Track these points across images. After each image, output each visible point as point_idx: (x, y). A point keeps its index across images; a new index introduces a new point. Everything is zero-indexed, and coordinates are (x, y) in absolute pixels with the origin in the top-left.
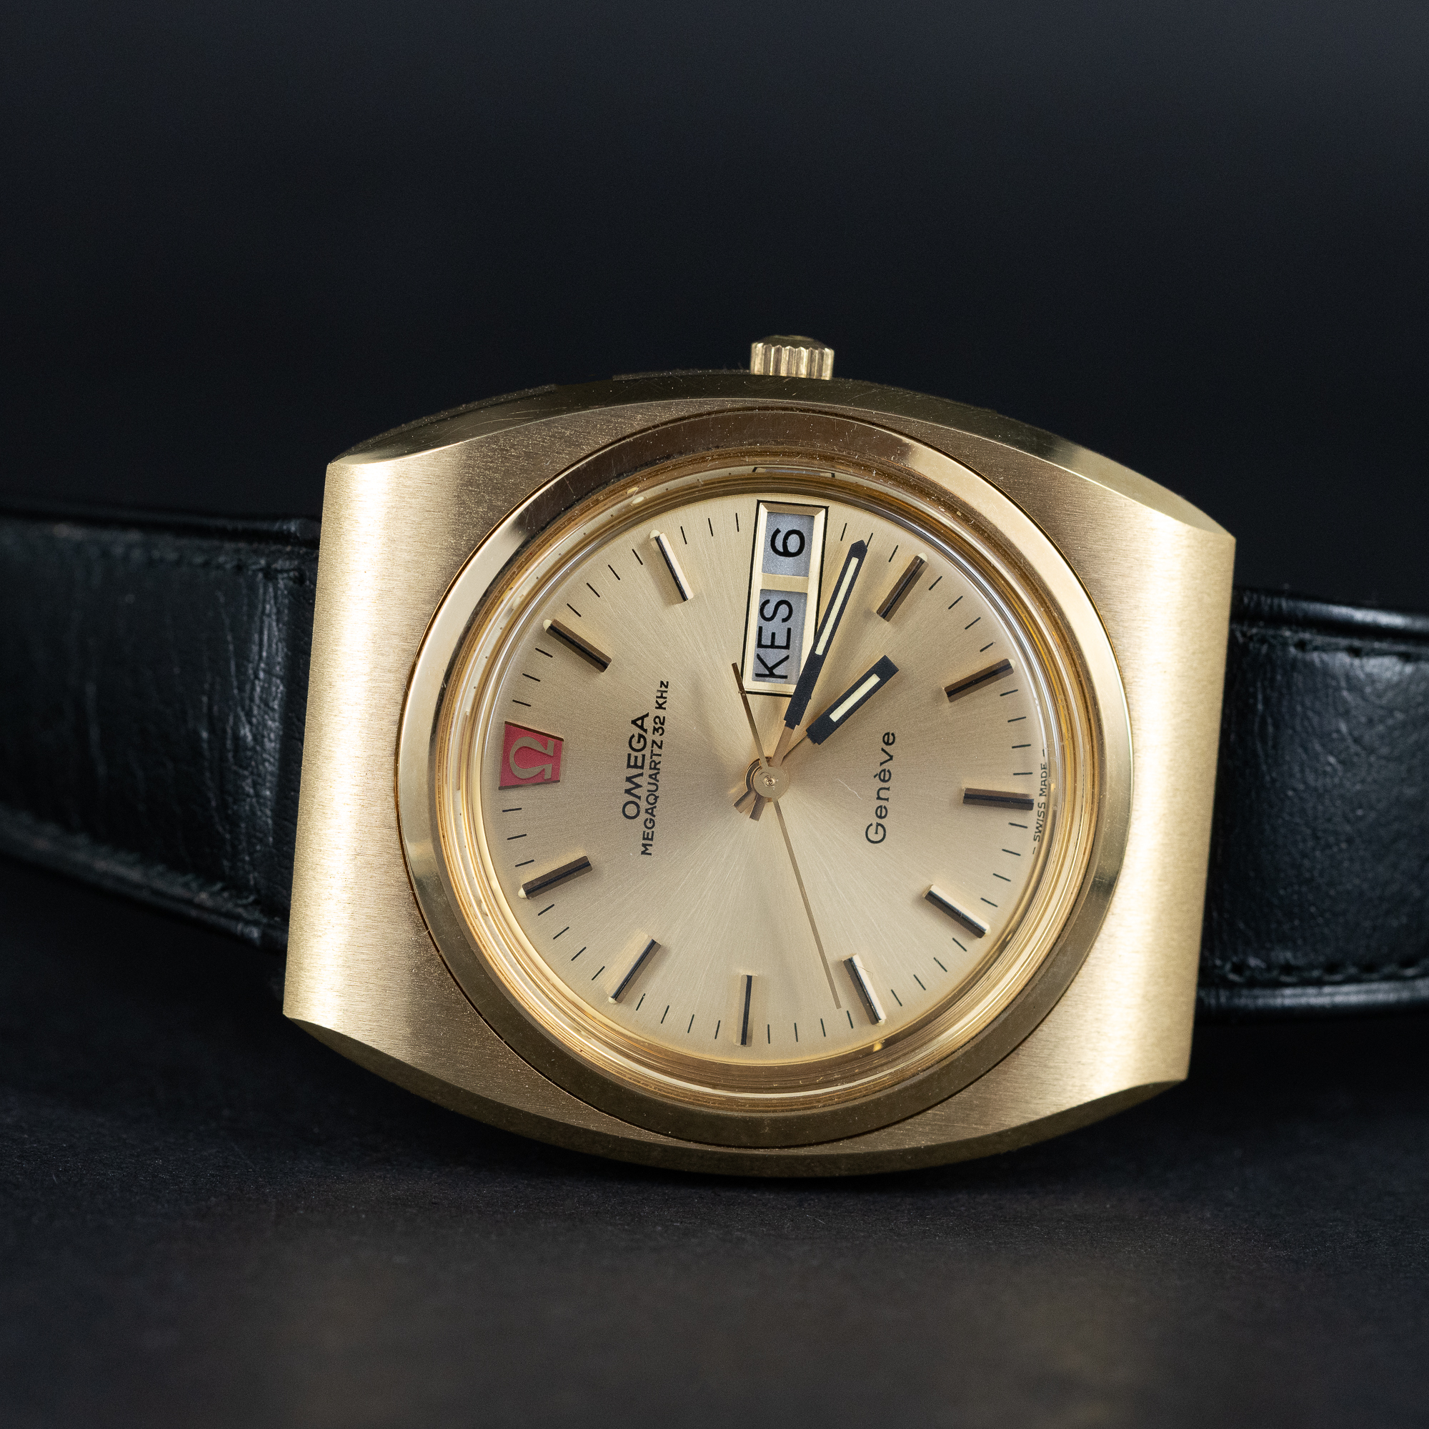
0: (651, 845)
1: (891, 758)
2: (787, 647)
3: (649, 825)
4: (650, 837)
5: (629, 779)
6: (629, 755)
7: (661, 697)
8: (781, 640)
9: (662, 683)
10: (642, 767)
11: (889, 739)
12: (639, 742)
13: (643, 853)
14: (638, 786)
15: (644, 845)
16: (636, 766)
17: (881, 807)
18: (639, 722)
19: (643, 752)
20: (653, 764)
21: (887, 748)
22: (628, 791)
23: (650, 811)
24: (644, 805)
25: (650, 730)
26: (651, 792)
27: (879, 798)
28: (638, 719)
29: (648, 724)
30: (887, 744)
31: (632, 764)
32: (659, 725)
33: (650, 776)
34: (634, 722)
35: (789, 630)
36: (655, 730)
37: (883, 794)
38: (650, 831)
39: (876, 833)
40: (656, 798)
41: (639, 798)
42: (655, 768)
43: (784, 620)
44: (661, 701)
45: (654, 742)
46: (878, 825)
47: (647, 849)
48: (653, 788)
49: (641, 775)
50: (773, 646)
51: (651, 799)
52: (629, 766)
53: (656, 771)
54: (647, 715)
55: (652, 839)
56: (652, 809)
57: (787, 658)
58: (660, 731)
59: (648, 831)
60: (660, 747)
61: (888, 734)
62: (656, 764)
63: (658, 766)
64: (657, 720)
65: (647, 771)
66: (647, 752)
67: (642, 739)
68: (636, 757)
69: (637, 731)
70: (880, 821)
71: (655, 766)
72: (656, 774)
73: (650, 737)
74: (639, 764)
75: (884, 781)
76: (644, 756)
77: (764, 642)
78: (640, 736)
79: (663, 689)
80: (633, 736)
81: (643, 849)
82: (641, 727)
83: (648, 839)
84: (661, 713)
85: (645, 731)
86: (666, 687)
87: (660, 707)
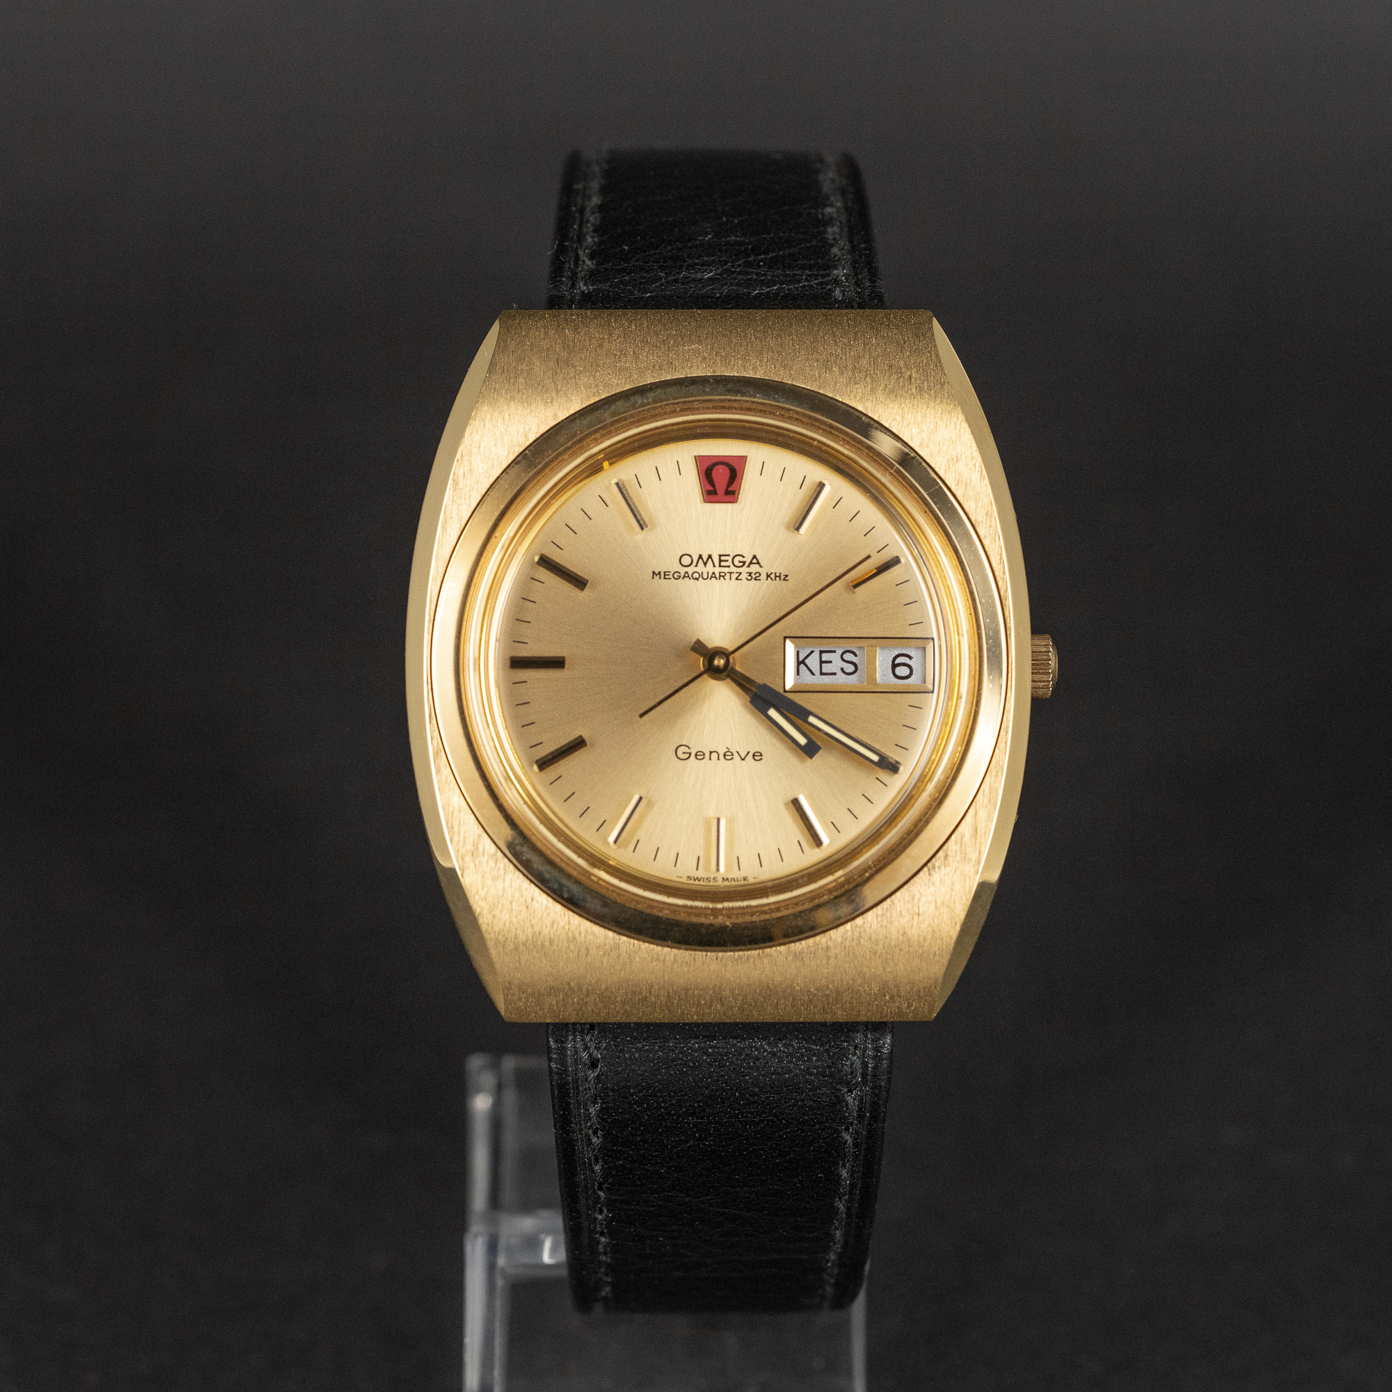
0: (660, 578)
1: (743, 759)
2: (822, 674)
3: (676, 576)
4: (666, 577)
5: (710, 557)
6: (729, 555)
7: (776, 577)
8: (826, 668)
9: (787, 576)
10: (720, 566)
11: (757, 756)
12: (740, 562)
13: (654, 573)
14: (705, 564)
15: (660, 573)
16: (721, 561)
17: (704, 755)
18: (755, 561)
19: (732, 565)
20: (723, 574)
21: (750, 755)
22: (700, 557)
23: (686, 575)
24: (690, 570)
25: (749, 570)
26: (701, 575)
27: (711, 752)
28: (757, 560)
29: (754, 568)
30: (754, 755)
31: (723, 558)
32: (754, 576)
33: (714, 573)
34: (754, 557)
35: (835, 674)
36: (750, 574)
37: (714, 756)
38: (671, 576)
39: (684, 753)
40: (697, 579)
41: (696, 566)
42: (720, 576)
43: (842, 669)
44: (773, 576)
45: (740, 573)
46: (690, 754)
47: (657, 575)
48: (705, 576)
49: (714, 566)
50: (822, 662)
51: (696, 575)
52: (720, 556)
53: (718, 577)
54: (761, 567)
55: (665, 578)
56: (688, 577)
57: (813, 674)
58: (750, 578)
59: (671, 574)
60: (737, 579)
61: (761, 755)
62: (723, 576)
63: (721, 578)
64: (758, 575)
65: (717, 570)
66: (733, 569)
67: (741, 564)
68: (727, 561)
69: (748, 560)
70: (693, 755)
71: (722, 576)
72: (715, 577)
73: (744, 570)
74: (723, 564)
75: (725, 755)
76: (729, 567)
77: (823, 655)
78: (744, 563)
79: (782, 577)
80: (744, 557)
81: (657, 572)
82: (751, 563)
83: (665, 575)
84: (763, 576)
85: (749, 566)
86: (784, 580)
87: (768, 576)
